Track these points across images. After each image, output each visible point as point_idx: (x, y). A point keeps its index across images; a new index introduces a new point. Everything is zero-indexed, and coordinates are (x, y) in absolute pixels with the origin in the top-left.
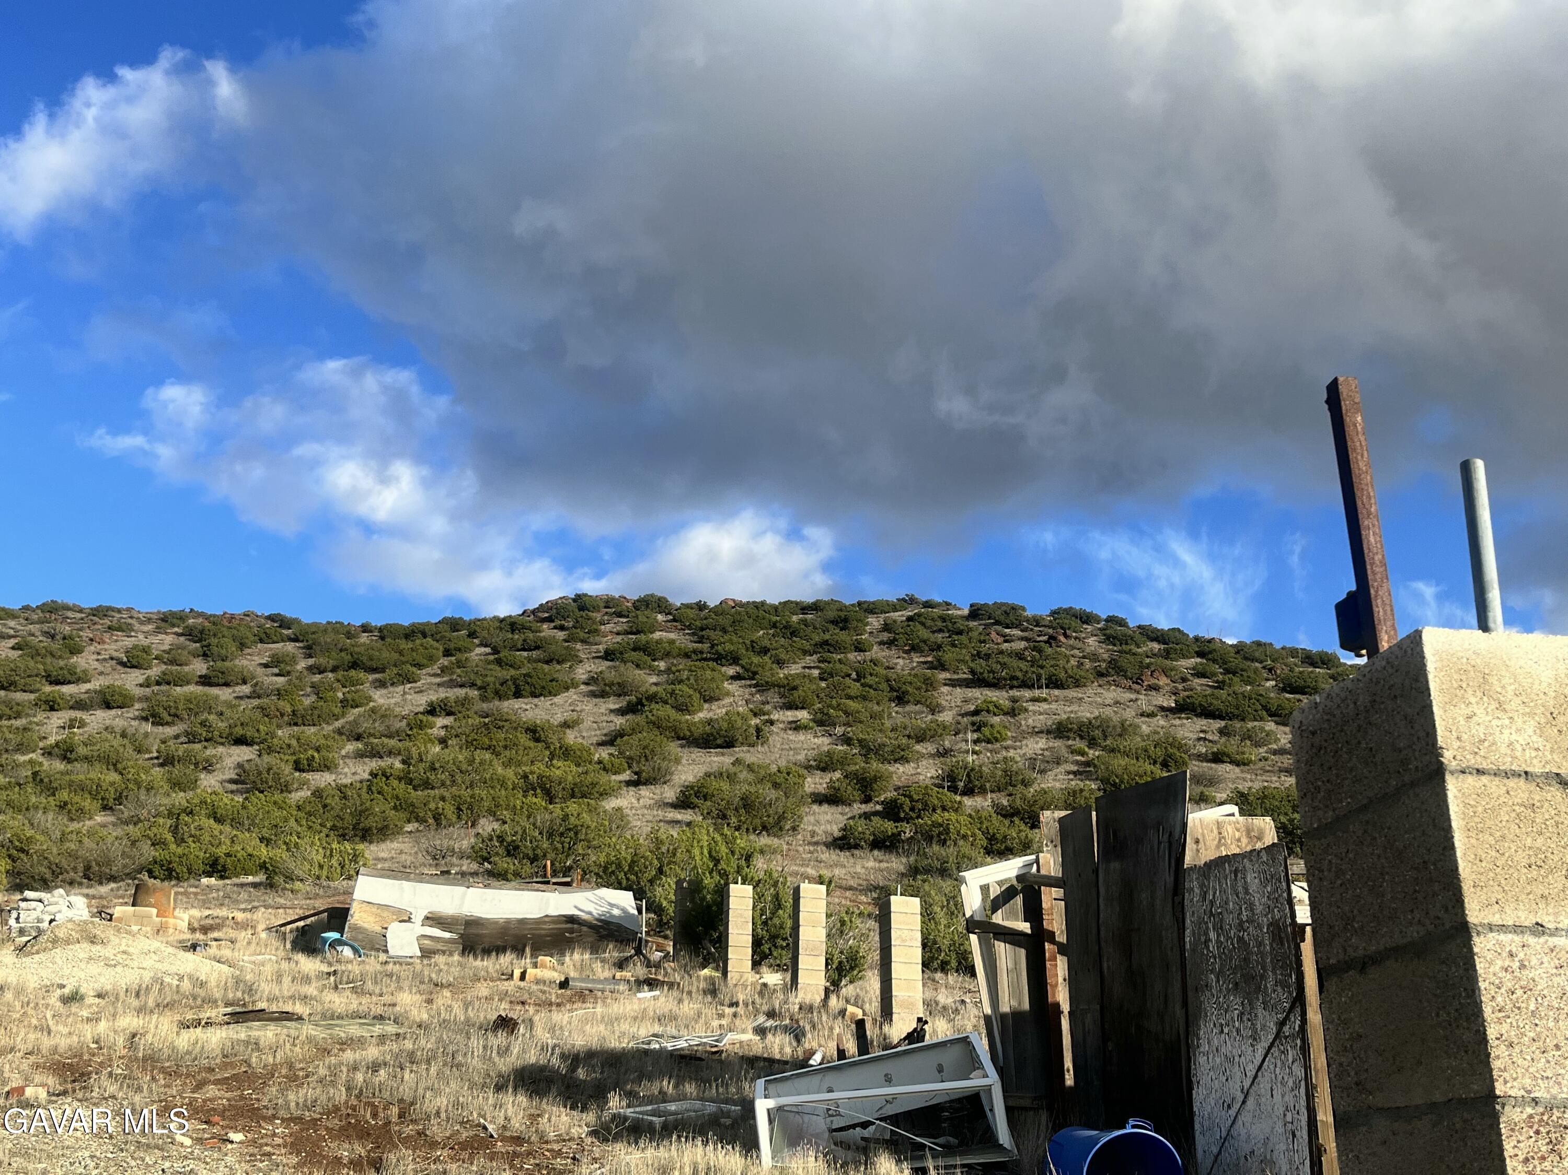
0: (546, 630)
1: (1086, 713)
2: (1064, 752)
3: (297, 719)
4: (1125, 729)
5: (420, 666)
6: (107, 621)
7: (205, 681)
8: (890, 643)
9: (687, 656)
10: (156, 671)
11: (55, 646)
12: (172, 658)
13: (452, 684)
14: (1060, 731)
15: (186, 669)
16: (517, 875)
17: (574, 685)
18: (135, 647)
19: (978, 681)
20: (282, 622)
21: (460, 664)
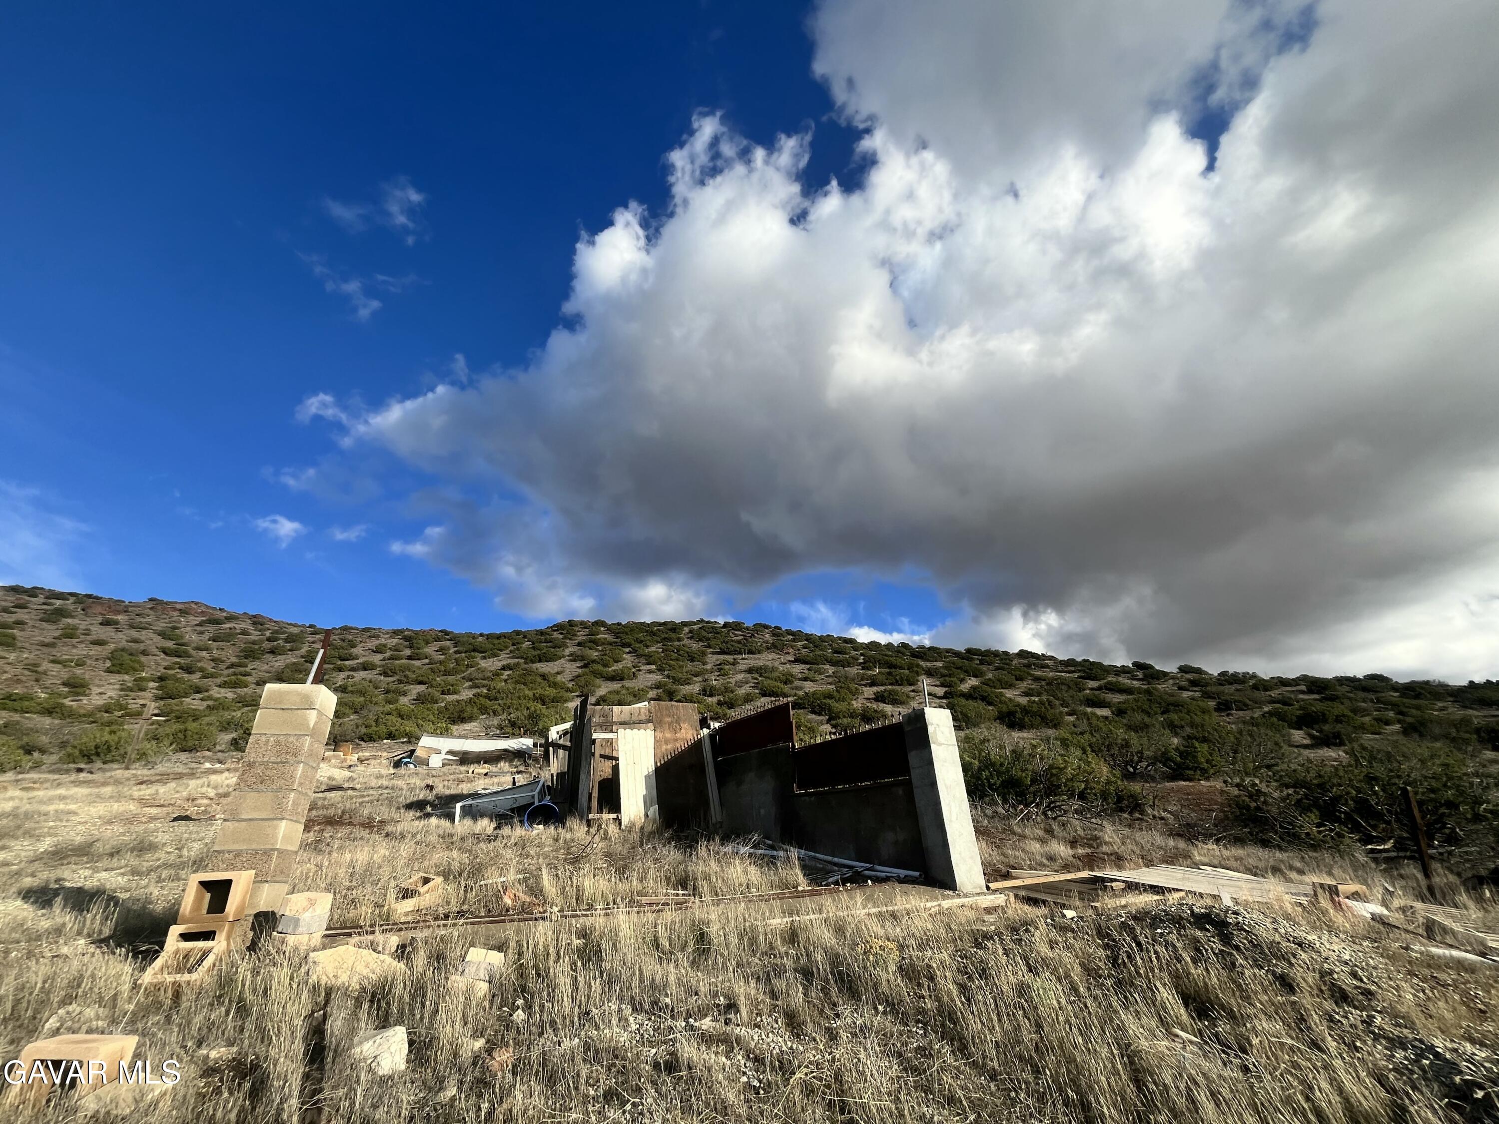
0: (556, 635)
1: (760, 663)
2: (750, 679)
3: (447, 673)
4: (774, 669)
5: (501, 650)
6: (368, 634)
7: (410, 658)
8: (691, 638)
9: (611, 644)
10: (388, 654)
11: (345, 644)
12: (396, 649)
13: (513, 657)
14: (750, 671)
15: (402, 653)
17: (564, 657)
18: (380, 644)
19: (722, 652)
20: (446, 633)
21: (518, 649)
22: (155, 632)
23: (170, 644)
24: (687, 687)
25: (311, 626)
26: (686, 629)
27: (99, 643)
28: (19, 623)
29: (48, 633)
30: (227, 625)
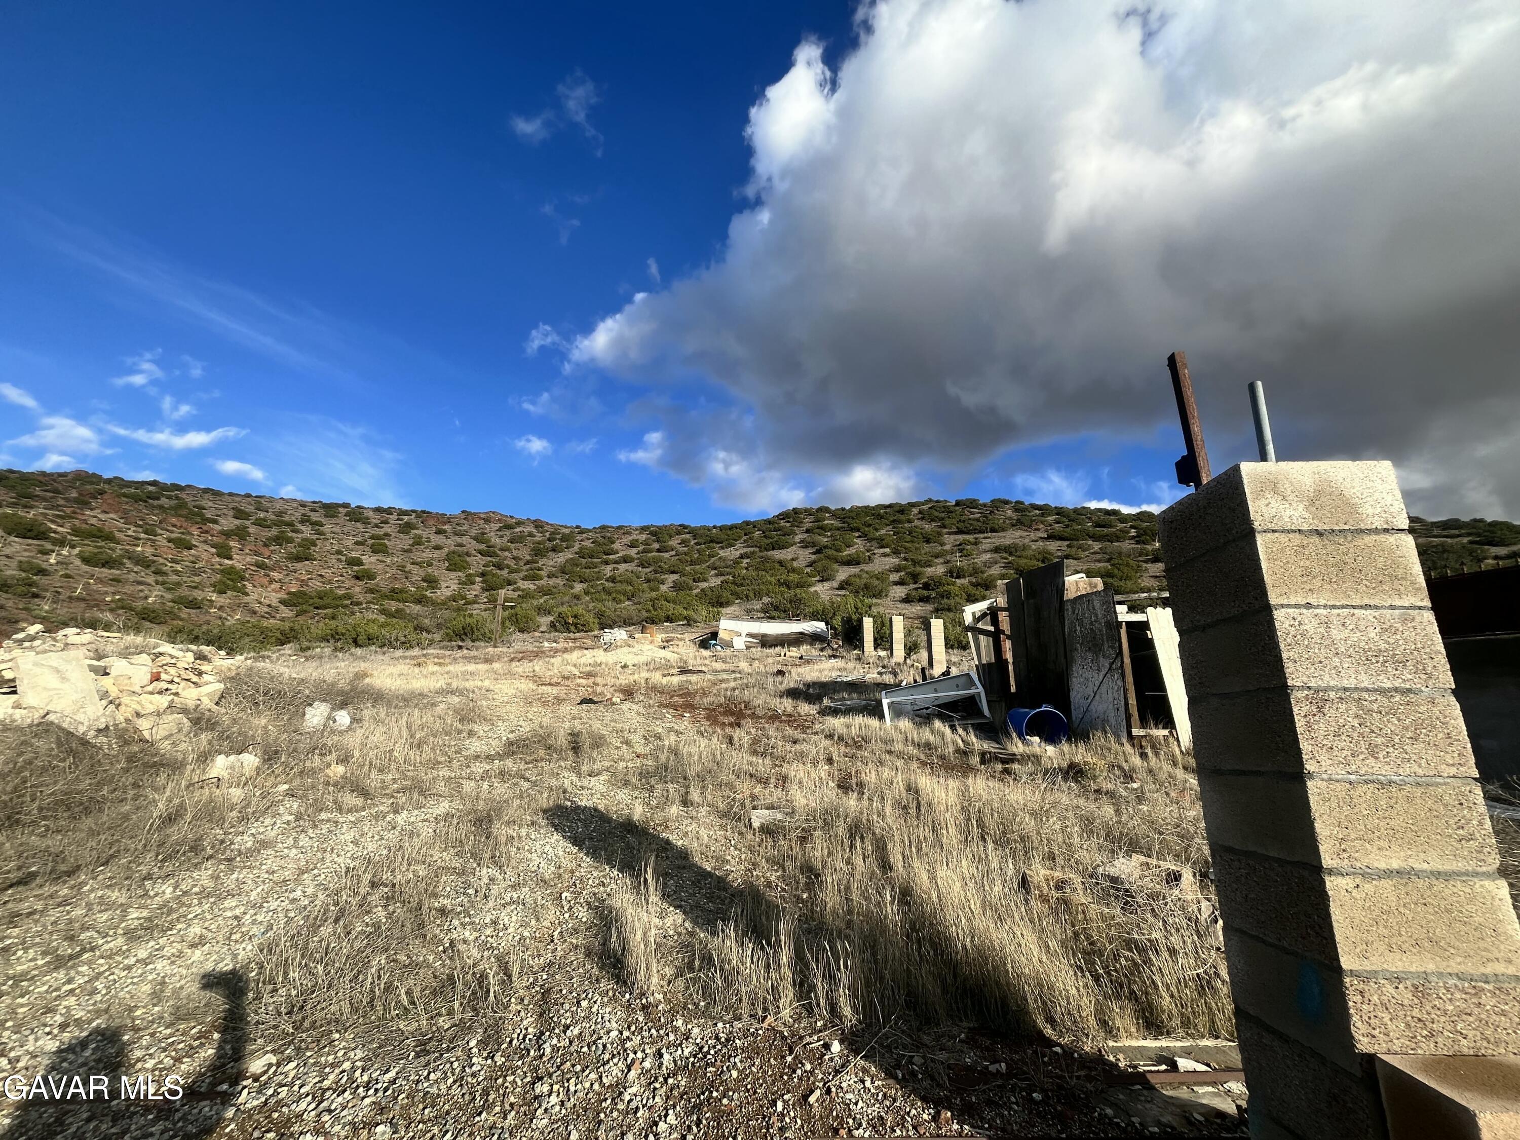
0: (783, 523)
1: (1008, 542)
2: (999, 559)
3: (693, 563)
4: (1025, 547)
5: (736, 540)
6: (623, 531)
7: (659, 551)
8: (922, 519)
9: (838, 529)
10: (641, 548)
11: (606, 541)
12: (646, 543)
13: (748, 546)
14: (996, 550)
15: (652, 547)
16: (779, 618)
17: (795, 544)
18: (633, 540)
19: (960, 532)
20: (684, 527)
21: (750, 538)
22: (471, 537)
23: (483, 547)
24: (929, 569)
25: (578, 527)
26: (915, 510)
27: (438, 548)
28: (387, 535)
29: (405, 541)
30: (518, 530)
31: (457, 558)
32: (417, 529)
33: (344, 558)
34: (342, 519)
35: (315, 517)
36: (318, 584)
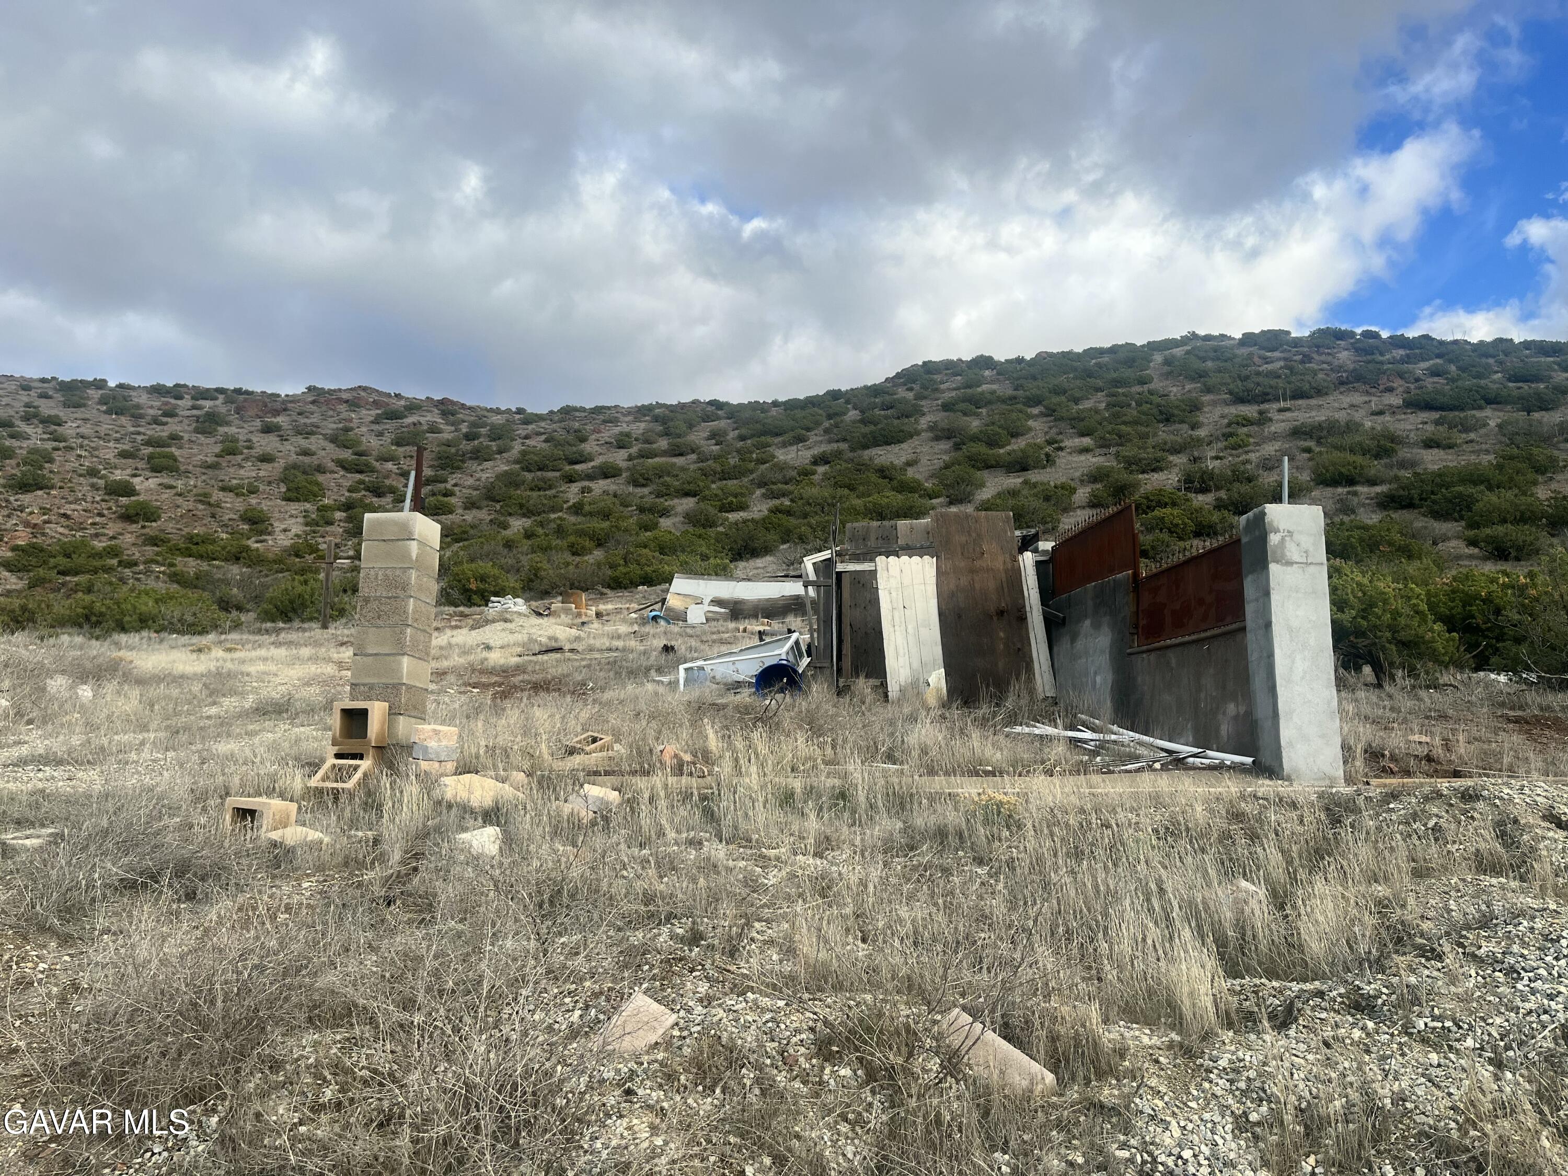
0: (901, 393)
3: (726, 475)
5: (809, 429)
7: (668, 453)
10: (634, 450)
11: (570, 438)
12: (645, 439)
13: (830, 441)
15: (654, 446)
17: (918, 433)
19: (1235, 400)
20: (717, 405)
22: (326, 437)
23: (347, 454)
25: (520, 411)
27: (266, 459)
28: (174, 437)
29: (208, 449)
30: (410, 420)
31: (301, 477)
32: (228, 424)
33: (101, 482)
34: (93, 411)
35: (47, 408)
36: (61, 530)
